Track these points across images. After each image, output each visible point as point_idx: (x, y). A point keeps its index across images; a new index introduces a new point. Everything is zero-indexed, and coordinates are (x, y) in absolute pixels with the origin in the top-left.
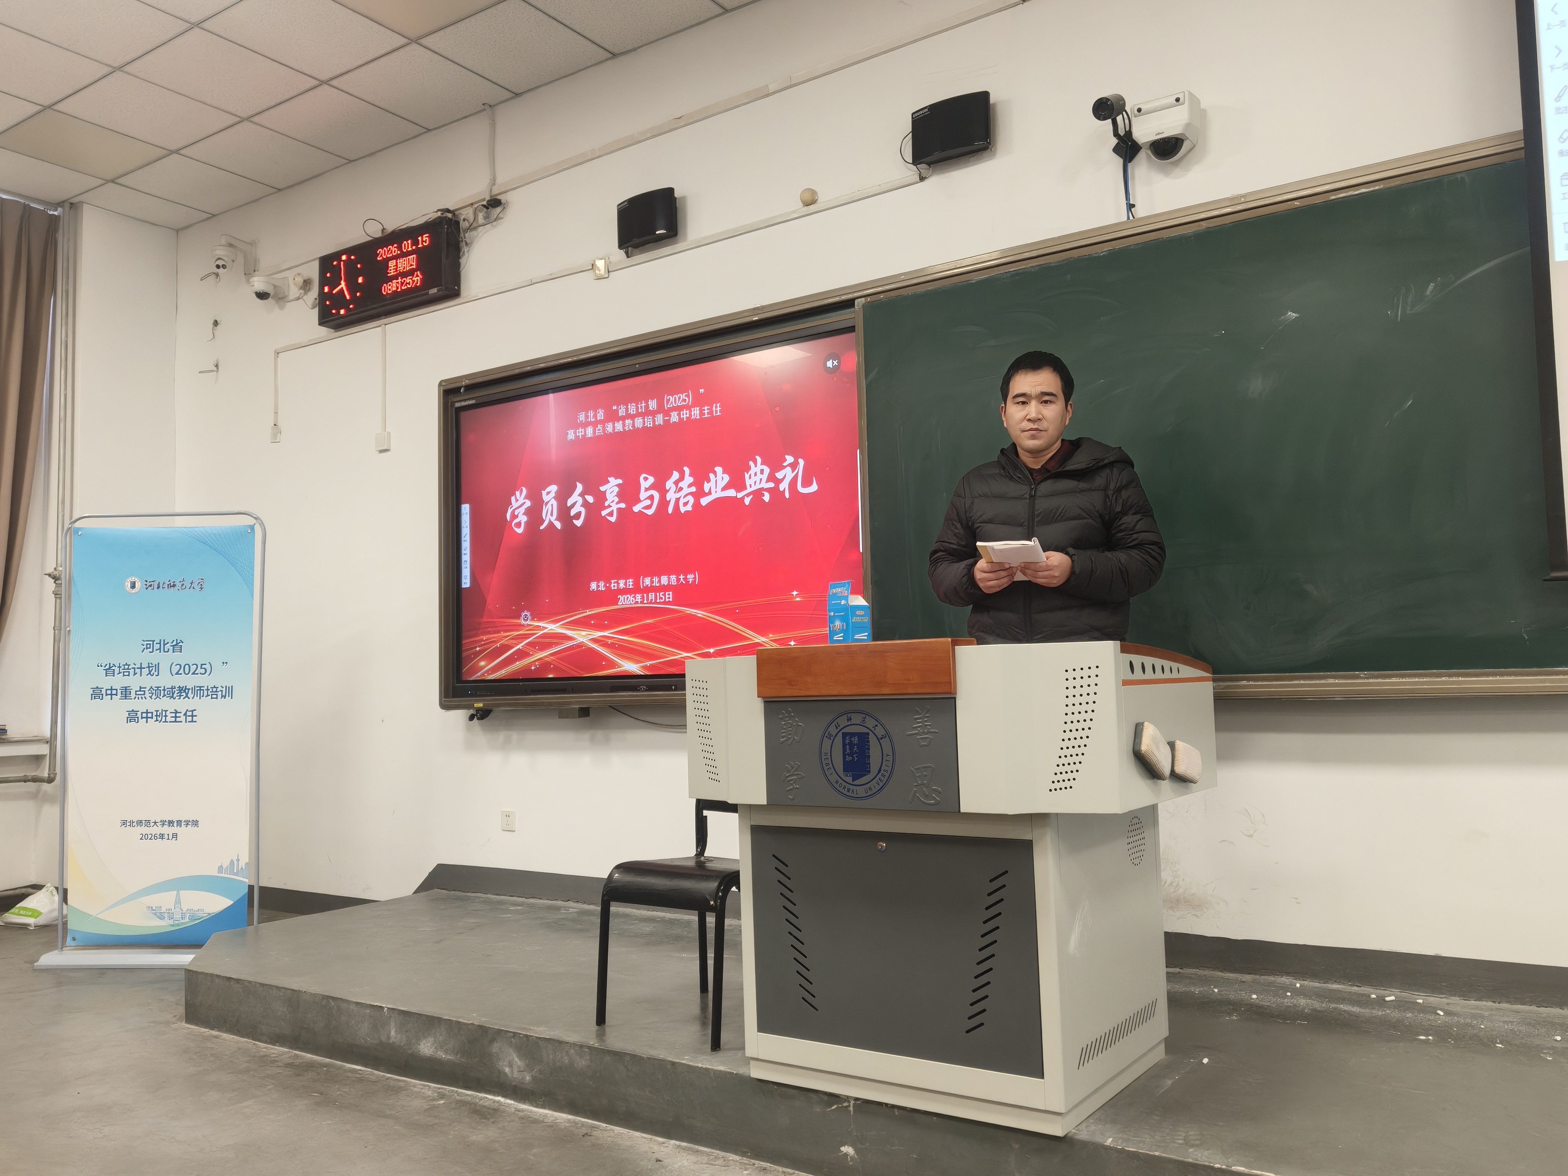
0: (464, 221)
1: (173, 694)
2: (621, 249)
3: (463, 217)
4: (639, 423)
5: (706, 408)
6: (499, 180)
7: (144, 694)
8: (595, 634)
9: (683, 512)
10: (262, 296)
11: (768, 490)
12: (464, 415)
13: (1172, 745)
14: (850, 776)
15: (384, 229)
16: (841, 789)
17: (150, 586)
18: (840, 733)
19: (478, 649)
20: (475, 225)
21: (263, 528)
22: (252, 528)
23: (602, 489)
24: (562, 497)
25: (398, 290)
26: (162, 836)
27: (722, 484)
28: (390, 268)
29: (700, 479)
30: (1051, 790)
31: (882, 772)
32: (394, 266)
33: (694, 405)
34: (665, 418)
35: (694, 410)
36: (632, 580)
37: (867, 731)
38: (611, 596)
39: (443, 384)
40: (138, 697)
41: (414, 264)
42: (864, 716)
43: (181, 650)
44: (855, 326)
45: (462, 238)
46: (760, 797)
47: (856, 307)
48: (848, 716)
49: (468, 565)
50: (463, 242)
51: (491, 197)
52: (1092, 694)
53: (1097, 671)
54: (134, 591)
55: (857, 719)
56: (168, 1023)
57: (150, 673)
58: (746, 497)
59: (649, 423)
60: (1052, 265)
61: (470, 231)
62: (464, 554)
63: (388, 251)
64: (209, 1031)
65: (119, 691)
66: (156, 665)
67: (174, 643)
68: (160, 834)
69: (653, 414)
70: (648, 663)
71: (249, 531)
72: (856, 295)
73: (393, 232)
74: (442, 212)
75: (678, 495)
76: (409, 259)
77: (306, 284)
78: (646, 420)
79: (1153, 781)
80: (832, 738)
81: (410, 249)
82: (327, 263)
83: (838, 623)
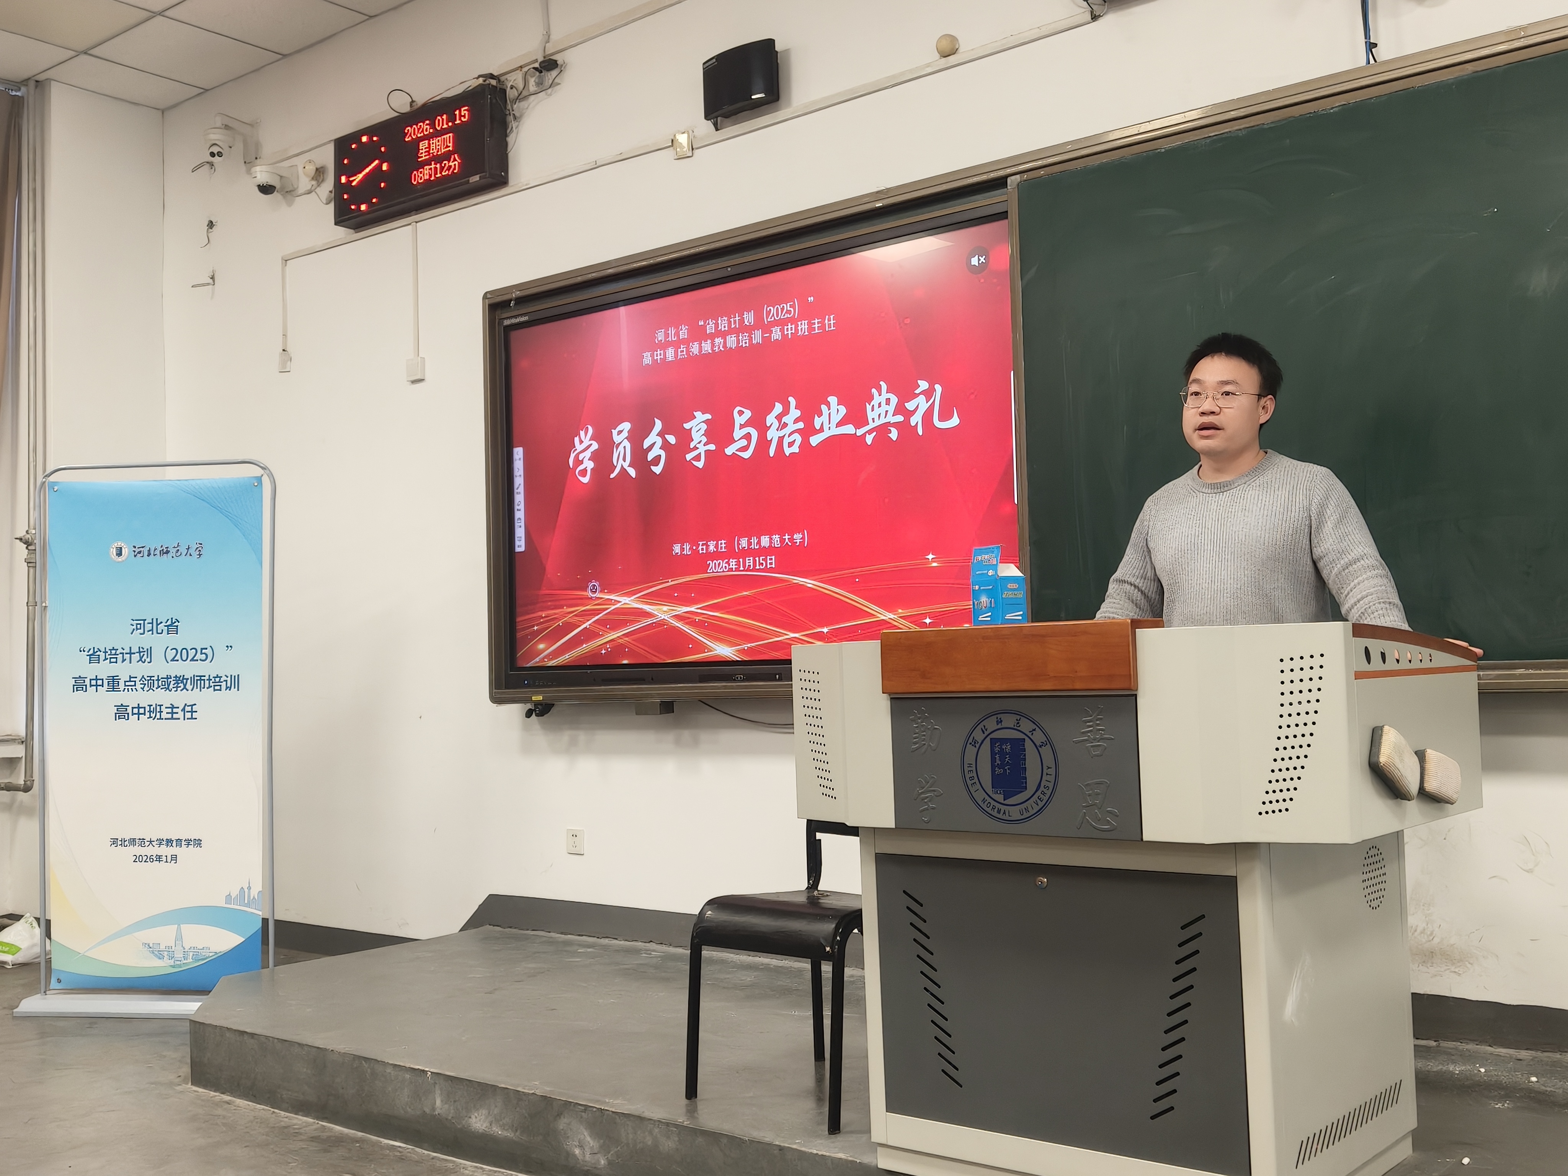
0: (512, 88)
1: (169, 686)
2: (708, 120)
3: (511, 83)
4: (731, 341)
5: (816, 321)
6: (553, 37)
7: (135, 685)
8: (679, 609)
9: (788, 455)
10: (266, 189)
11: (895, 425)
12: (514, 335)
13: (1421, 756)
14: (1000, 793)
15: (413, 101)
16: (989, 810)
17: (140, 552)
18: (988, 739)
19: (536, 628)
20: (525, 93)
21: (272, 479)
22: (259, 479)
23: (687, 426)
24: (637, 437)
25: (432, 179)
26: (159, 858)
27: (836, 418)
28: (421, 151)
29: (809, 412)
30: (1260, 814)
31: (1042, 788)
32: (425, 148)
33: (800, 318)
34: (765, 335)
35: (801, 324)
36: (725, 541)
37: (1022, 736)
38: (699, 562)
39: (489, 296)
40: (128, 689)
41: (451, 145)
42: (1018, 717)
43: (177, 631)
44: (1007, 212)
45: (509, 110)
46: (888, 821)
47: (1009, 188)
48: (997, 718)
49: (523, 524)
50: (510, 115)
51: (544, 57)
52: (1315, 690)
53: (1321, 661)
54: (120, 559)
55: (1009, 721)
56: (171, 1084)
57: (141, 660)
58: (867, 434)
59: (744, 342)
60: (1265, 126)
61: (519, 102)
62: (518, 510)
63: (419, 129)
64: (219, 1096)
65: (106, 682)
66: (147, 649)
67: (169, 623)
68: (157, 855)
69: (749, 329)
70: (746, 646)
71: (256, 484)
72: (1009, 171)
73: (424, 105)
74: (484, 79)
75: (781, 433)
76: (444, 138)
77: (319, 173)
78: (740, 338)
79: (1395, 801)
80: (978, 746)
81: (445, 126)
82: (342, 145)
83: (984, 599)
